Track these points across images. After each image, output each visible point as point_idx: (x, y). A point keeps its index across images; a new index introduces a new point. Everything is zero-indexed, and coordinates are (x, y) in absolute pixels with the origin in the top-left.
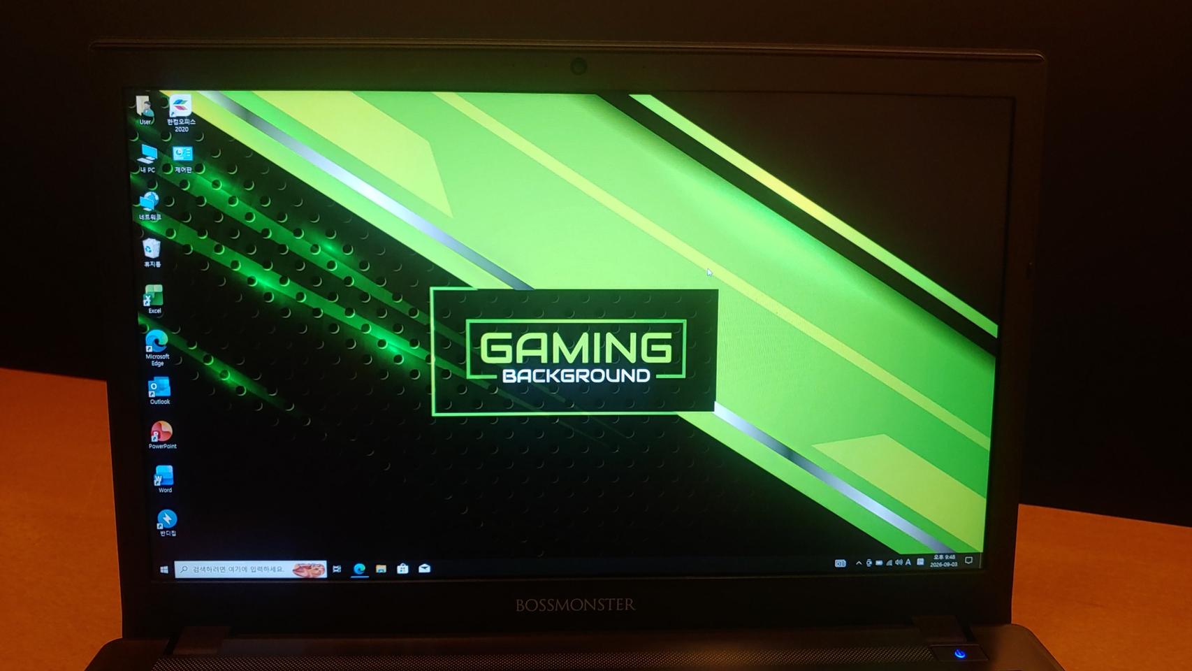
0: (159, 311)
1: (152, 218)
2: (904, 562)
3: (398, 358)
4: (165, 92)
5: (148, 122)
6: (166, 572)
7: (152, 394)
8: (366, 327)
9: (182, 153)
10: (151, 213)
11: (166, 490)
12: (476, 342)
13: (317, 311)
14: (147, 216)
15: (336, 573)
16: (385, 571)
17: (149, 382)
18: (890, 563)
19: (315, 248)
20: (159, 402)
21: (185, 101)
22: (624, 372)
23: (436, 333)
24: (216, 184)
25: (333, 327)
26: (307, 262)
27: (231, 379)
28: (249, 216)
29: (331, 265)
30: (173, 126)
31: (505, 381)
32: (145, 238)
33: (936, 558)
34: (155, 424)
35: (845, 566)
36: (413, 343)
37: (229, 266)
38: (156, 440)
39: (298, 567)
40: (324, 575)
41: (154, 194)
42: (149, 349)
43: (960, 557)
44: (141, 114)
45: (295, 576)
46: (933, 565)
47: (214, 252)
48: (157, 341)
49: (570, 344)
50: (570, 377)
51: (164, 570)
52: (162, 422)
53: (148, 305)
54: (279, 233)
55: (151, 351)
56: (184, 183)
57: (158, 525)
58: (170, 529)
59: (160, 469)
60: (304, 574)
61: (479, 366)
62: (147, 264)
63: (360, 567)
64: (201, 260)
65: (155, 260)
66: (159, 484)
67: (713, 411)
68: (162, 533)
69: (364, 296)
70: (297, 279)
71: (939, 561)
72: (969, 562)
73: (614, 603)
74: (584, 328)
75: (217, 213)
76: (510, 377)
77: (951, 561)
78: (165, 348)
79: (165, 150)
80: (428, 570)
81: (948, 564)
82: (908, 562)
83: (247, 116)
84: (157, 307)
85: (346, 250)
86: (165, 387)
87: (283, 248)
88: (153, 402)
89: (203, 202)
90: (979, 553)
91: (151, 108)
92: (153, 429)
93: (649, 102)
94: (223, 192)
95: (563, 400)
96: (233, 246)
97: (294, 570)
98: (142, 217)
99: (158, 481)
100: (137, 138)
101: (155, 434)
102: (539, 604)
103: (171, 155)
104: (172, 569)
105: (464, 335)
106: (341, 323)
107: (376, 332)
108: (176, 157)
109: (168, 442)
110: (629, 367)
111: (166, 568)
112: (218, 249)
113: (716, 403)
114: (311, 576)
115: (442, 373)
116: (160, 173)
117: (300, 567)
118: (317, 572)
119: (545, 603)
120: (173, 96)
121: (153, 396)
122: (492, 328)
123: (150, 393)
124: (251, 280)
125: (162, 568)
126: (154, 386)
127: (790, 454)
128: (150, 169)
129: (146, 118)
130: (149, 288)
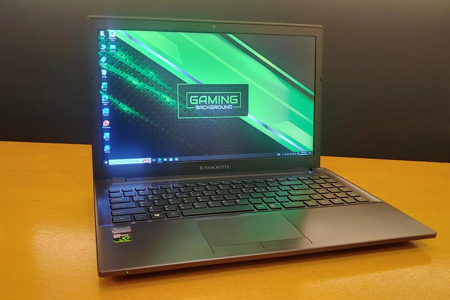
0: (106, 90)
2: (294, 154)
3: (169, 103)
4: (108, 30)
5: (103, 38)
7: (103, 113)
8: (161, 95)
9: (113, 47)
10: (104, 63)
11: (107, 140)
12: (189, 99)
13: (149, 90)
15: (153, 161)
16: (166, 161)
17: (103, 110)
18: (291, 154)
19: (148, 73)
20: (105, 115)
21: (113, 33)
22: (226, 106)
23: (179, 96)
24: (122, 55)
25: (153, 94)
26: (146, 76)
27: (125, 108)
28: (131, 64)
29: (152, 78)
30: (110, 40)
31: (196, 109)
32: (102, 70)
34: (104, 121)
35: (280, 156)
36: (173, 99)
37: (125, 78)
38: (104, 126)
41: (105, 58)
42: (103, 100)
43: (307, 152)
44: (101, 36)
45: (142, 163)
46: (301, 155)
47: (121, 73)
48: (105, 98)
49: (212, 99)
50: (212, 108)
52: (106, 121)
53: (103, 88)
54: (139, 69)
56: (113, 55)
57: (104, 150)
58: (108, 151)
59: (105, 134)
61: (190, 105)
62: (103, 77)
63: (159, 160)
64: (118, 76)
65: (105, 76)
67: (247, 116)
69: (161, 86)
70: (144, 81)
71: (302, 153)
72: (310, 153)
73: (224, 167)
75: (122, 63)
76: (198, 108)
78: (107, 100)
79: (108, 46)
81: (305, 154)
83: (130, 37)
84: (105, 89)
85: (156, 73)
86: (107, 111)
87: (140, 73)
89: (118, 60)
90: (312, 151)
91: (104, 34)
93: (231, 36)
94: (124, 57)
95: (211, 114)
96: (127, 72)
97: (142, 161)
98: (101, 64)
99: (105, 137)
100: (100, 43)
101: (104, 124)
102: (206, 168)
103: (110, 47)
104: (108, 162)
105: (186, 97)
106: (155, 94)
107: (164, 96)
108: (111, 48)
109: (108, 126)
110: (227, 105)
114: (147, 163)
115: (180, 107)
116: (107, 52)
117: (144, 160)
118: (148, 161)
119: (208, 167)
120: (110, 31)
122: (193, 95)
124: (131, 82)
127: (266, 127)
128: (104, 51)
129: (103, 37)
130: (103, 83)
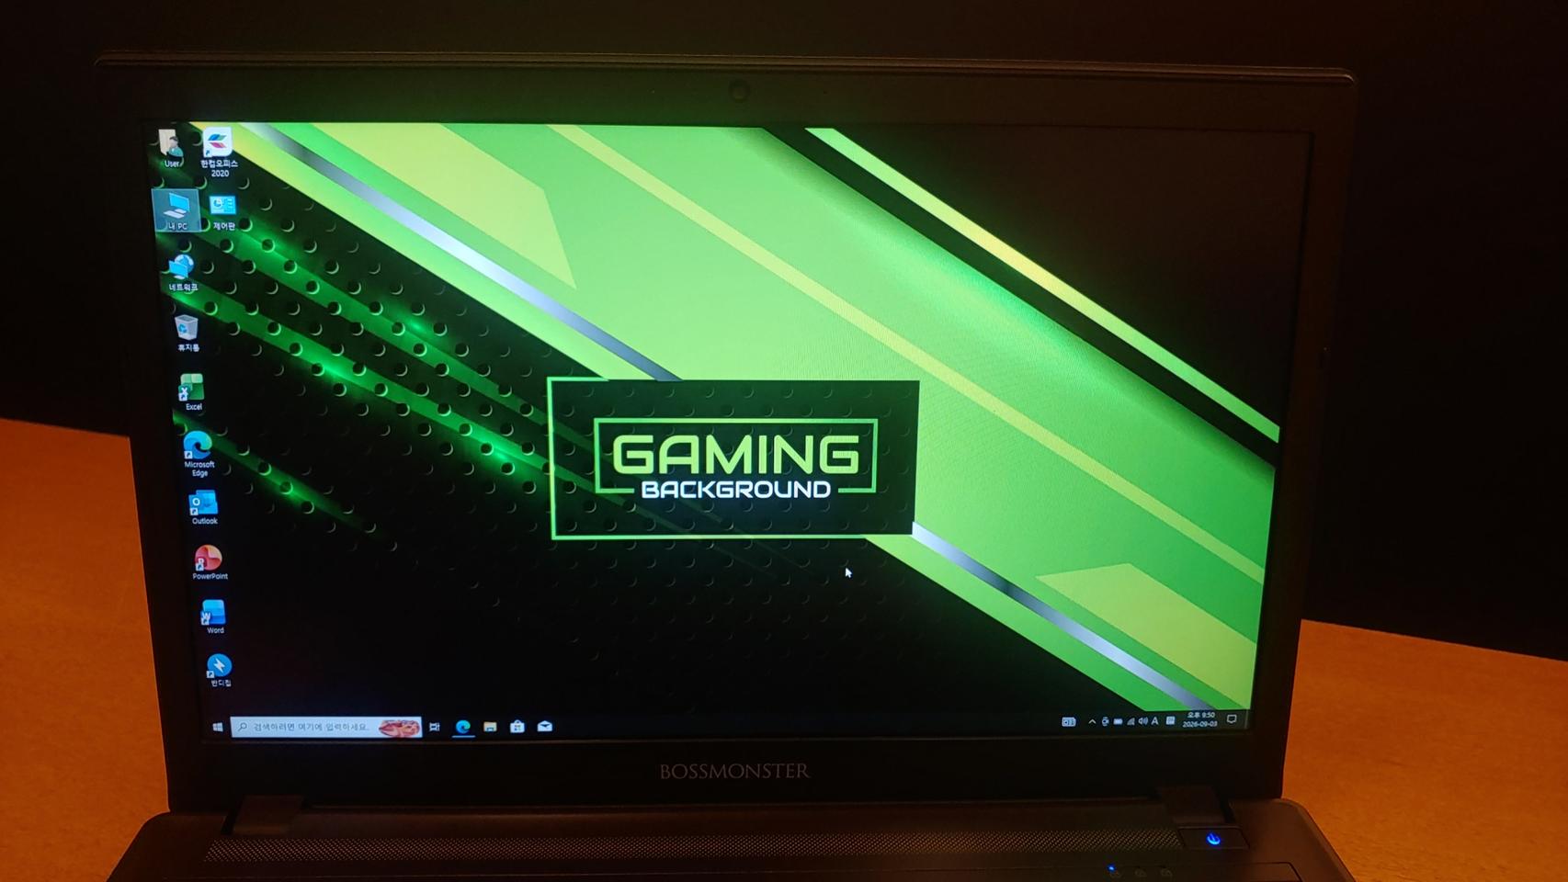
0: (199, 407)
1: (186, 288)
2: (1150, 720)
3: (507, 467)
4: (197, 125)
5: (176, 164)
6: (221, 729)
7: (194, 512)
8: (465, 429)
9: (222, 204)
10: (184, 282)
11: (216, 631)
12: (607, 448)
13: (402, 408)
14: (180, 285)
15: (433, 731)
16: (495, 729)
17: (190, 497)
18: (1132, 722)
19: (398, 327)
20: (203, 521)
21: (224, 137)
22: (797, 484)
23: (556, 436)
24: (267, 245)
25: (424, 428)
26: (388, 345)
27: (294, 493)
28: (311, 286)
29: (419, 348)
30: (209, 169)
31: (645, 496)
32: (178, 313)
33: (1190, 716)
34: (200, 549)
35: (1074, 725)
36: (526, 449)
37: (287, 350)
38: (202, 569)
39: (385, 724)
40: (419, 734)
41: (188, 257)
42: (189, 454)
43: (1221, 714)
44: (166, 154)
45: (381, 735)
46: (1187, 724)
47: (267, 332)
48: (198, 446)
49: (729, 450)
50: (726, 491)
51: (218, 727)
52: (209, 547)
53: (185, 399)
54: (350, 308)
55: (191, 457)
56: (226, 244)
57: (208, 673)
58: (224, 678)
59: (207, 604)
60: (394, 733)
61: (611, 478)
62: (181, 347)
63: (463, 725)
64: (250, 342)
65: (192, 342)
66: (207, 623)
67: (911, 533)
68: (213, 682)
69: (463, 388)
70: (377, 367)
71: (1194, 720)
72: (1232, 720)
73: (783, 770)
74: (746, 429)
75: (270, 282)
76: (651, 491)
77: (1209, 720)
78: (208, 454)
80: (549, 728)
81: (1205, 724)
82: (1155, 721)
83: (305, 155)
84: (197, 402)
85: (438, 329)
86: (211, 502)
87: (356, 327)
88: (196, 522)
89: (251, 268)
90: (1245, 710)
91: (179, 145)
92: (197, 554)
93: (831, 137)
94: (276, 254)
95: (719, 521)
96: (292, 325)
97: (380, 729)
98: (172, 287)
99: (205, 619)
100: (162, 185)
101: (201, 561)
102: (689, 771)
104: (227, 726)
105: (592, 438)
106: (436, 425)
107: (478, 435)
108: (214, 210)
109: (216, 571)
110: (804, 479)
111: (220, 725)
112: (272, 328)
113: (914, 524)
114: (402, 736)
115: (563, 486)
117: (389, 725)
118: (409, 730)
119: (697, 769)
120: (207, 129)
121: (196, 514)
122: (628, 430)
123: (191, 510)
124: (317, 368)
125: (214, 725)
126: (196, 502)
127: (1007, 588)
129: (172, 158)
130: (185, 378)
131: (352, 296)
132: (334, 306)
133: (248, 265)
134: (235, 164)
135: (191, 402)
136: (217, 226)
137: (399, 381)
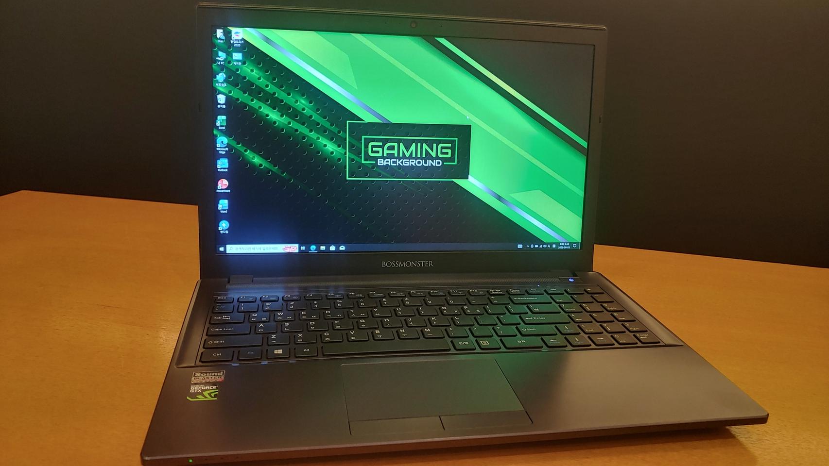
0: (224, 128)
1: (222, 85)
3: (332, 153)
6: (223, 250)
8: (318, 138)
9: (237, 56)
11: (224, 212)
12: (366, 147)
13: (297, 130)
14: (220, 84)
15: (302, 250)
16: (323, 250)
17: (218, 161)
19: (297, 101)
20: (222, 170)
21: (239, 33)
22: (430, 161)
23: (349, 142)
24: (252, 71)
25: (304, 138)
26: (293, 107)
28: (267, 86)
30: (233, 44)
31: (379, 164)
33: (561, 244)
34: (220, 181)
35: (522, 248)
37: (257, 108)
38: (220, 188)
40: (297, 251)
41: (224, 74)
42: (218, 145)
44: (219, 38)
45: (283, 251)
47: (250, 102)
48: (222, 142)
49: (407, 148)
50: (407, 163)
52: (222, 179)
53: (219, 125)
54: (281, 94)
55: (219, 146)
56: (237, 70)
57: (219, 228)
58: (225, 230)
59: (221, 202)
60: (288, 251)
61: (367, 158)
62: (219, 106)
63: (312, 248)
64: (245, 105)
65: (223, 104)
66: (220, 209)
69: (318, 124)
70: (289, 115)
73: (424, 263)
75: (252, 85)
76: (381, 162)
77: (567, 246)
78: (226, 145)
79: (229, 54)
80: (343, 249)
82: (549, 246)
83: (267, 40)
84: (223, 126)
85: (311, 102)
86: (226, 163)
87: (282, 101)
88: (219, 170)
90: (579, 243)
91: (224, 35)
92: (219, 183)
95: (404, 174)
96: (259, 99)
97: (282, 249)
98: (217, 85)
99: (220, 207)
100: (217, 49)
101: (220, 186)
102: (392, 265)
103: (232, 57)
104: (225, 249)
105: (361, 143)
106: (308, 136)
107: (323, 141)
108: (234, 58)
109: (226, 189)
110: (433, 159)
111: (223, 248)
112: (252, 100)
113: (469, 176)
115: (352, 160)
116: (227, 65)
117: (285, 248)
119: (395, 264)
120: (234, 30)
121: (220, 167)
122: (373, 140)
123: (218, 166)
124: (267, 115)
126: (220, 163)
128: (222, 63)
129: (221, 40)
130: (219, 117)
131: (281, 90)
132: (275, 94)
133: (245, 78)
134: (243, 42)
135: (221, 126)
136: (235, 63)
137: (297, 121)
